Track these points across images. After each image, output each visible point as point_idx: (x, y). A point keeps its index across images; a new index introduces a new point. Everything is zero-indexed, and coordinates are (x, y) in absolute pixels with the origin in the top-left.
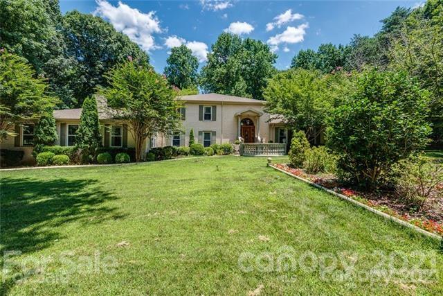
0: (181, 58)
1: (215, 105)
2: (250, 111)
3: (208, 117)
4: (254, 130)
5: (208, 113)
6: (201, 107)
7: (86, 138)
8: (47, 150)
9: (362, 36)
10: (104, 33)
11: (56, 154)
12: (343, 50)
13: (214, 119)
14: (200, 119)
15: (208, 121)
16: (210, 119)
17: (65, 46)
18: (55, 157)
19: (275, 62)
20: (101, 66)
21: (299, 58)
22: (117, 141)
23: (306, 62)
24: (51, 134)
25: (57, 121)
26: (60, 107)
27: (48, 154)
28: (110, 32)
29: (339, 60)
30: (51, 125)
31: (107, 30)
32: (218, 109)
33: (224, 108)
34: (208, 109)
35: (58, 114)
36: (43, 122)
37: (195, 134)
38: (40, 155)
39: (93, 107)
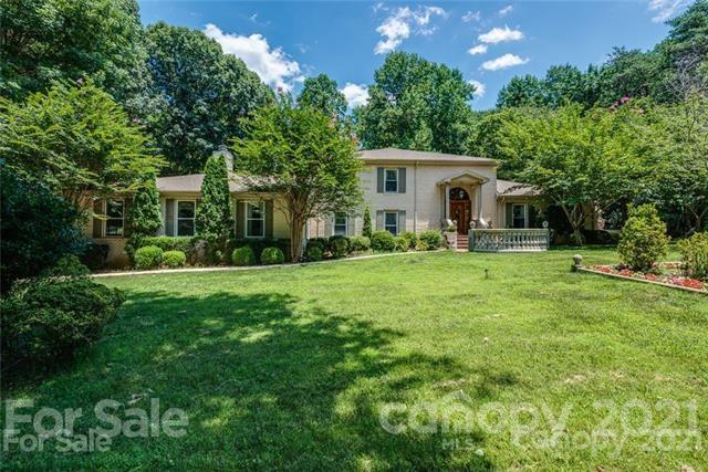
0: (319, 94)
1: (403, 166)
2: (466, 175)
3: (391, 187)
4: (469, 208)
5: (392, 181)
6: (380, 170)
7: (213, 223)
8: (149, 244)
9: (628, 50)
10: (209, 56)
11: (164, 250)
12: (596, 73)
13: (403, 190)
14: (380, 190)
15: (393, 193)
16: (395, 190)
17: (149, 77)
18: (164, 254)
19: (472, 98)
20: (203, 109)
21: (511, 90)
22: (256, 227)
23: (523, 96)
24: (154, 217)
25: (162, 195)
26: (165, 173)
27: (153, 249)
28: (217, 54)
29: (590, 91)
30: (154, 203)
31: (214, 51)
32: (410, 173)
33: (418, 170)
34: (391, 174)
35: (163, 184)
36: (142, 196)
37: (373, 214)
38: (139, 251)
39: (222, 171)
